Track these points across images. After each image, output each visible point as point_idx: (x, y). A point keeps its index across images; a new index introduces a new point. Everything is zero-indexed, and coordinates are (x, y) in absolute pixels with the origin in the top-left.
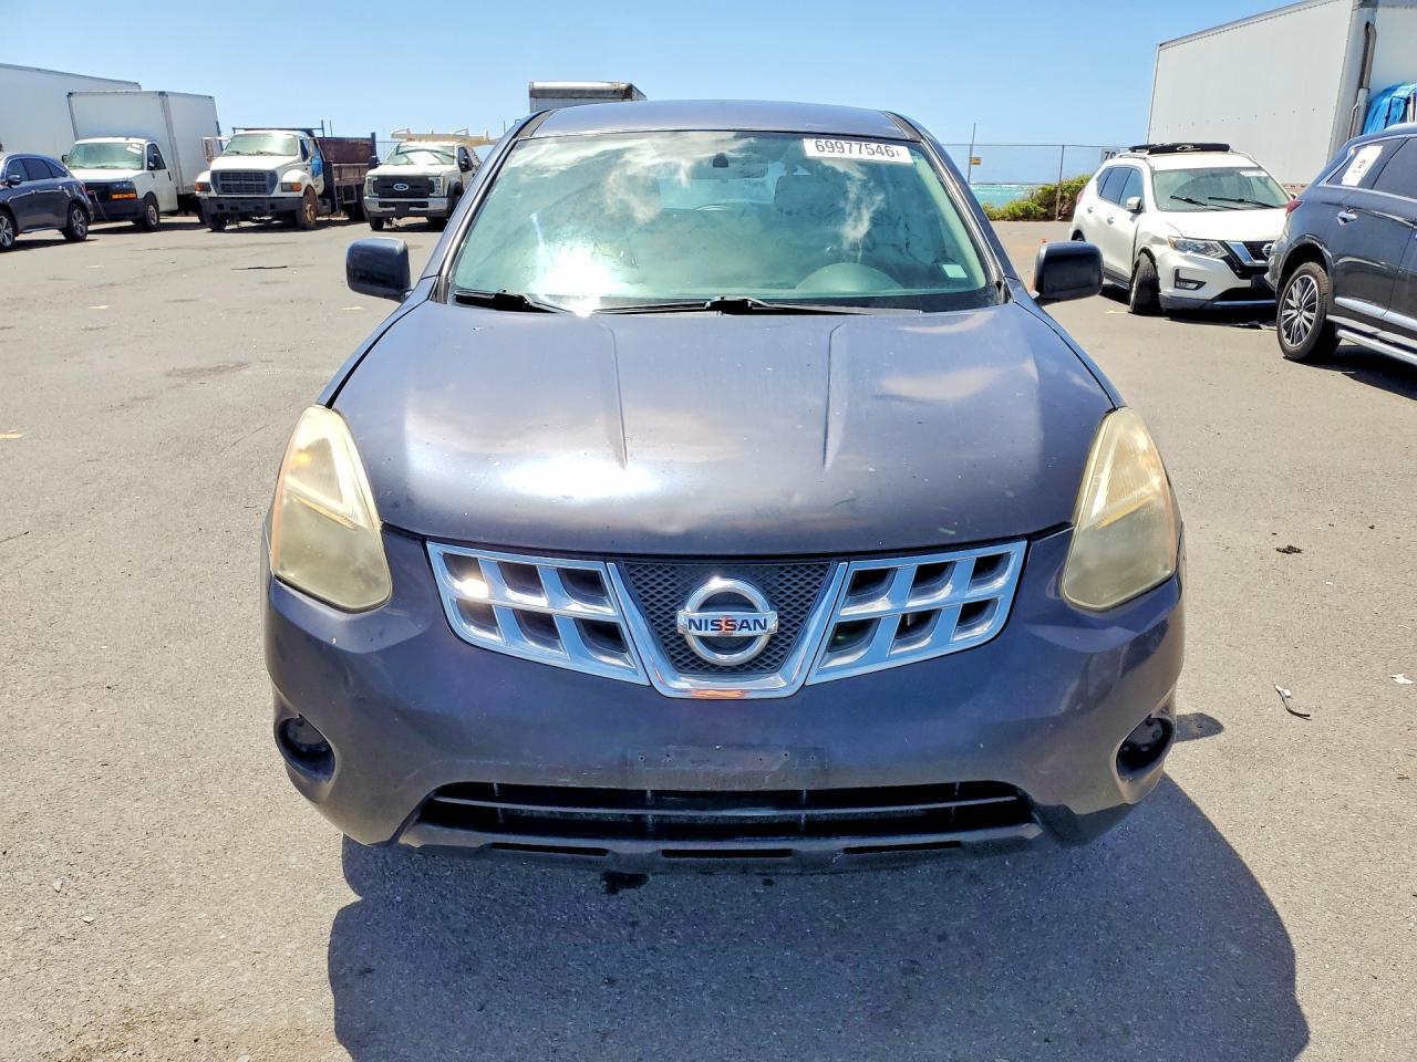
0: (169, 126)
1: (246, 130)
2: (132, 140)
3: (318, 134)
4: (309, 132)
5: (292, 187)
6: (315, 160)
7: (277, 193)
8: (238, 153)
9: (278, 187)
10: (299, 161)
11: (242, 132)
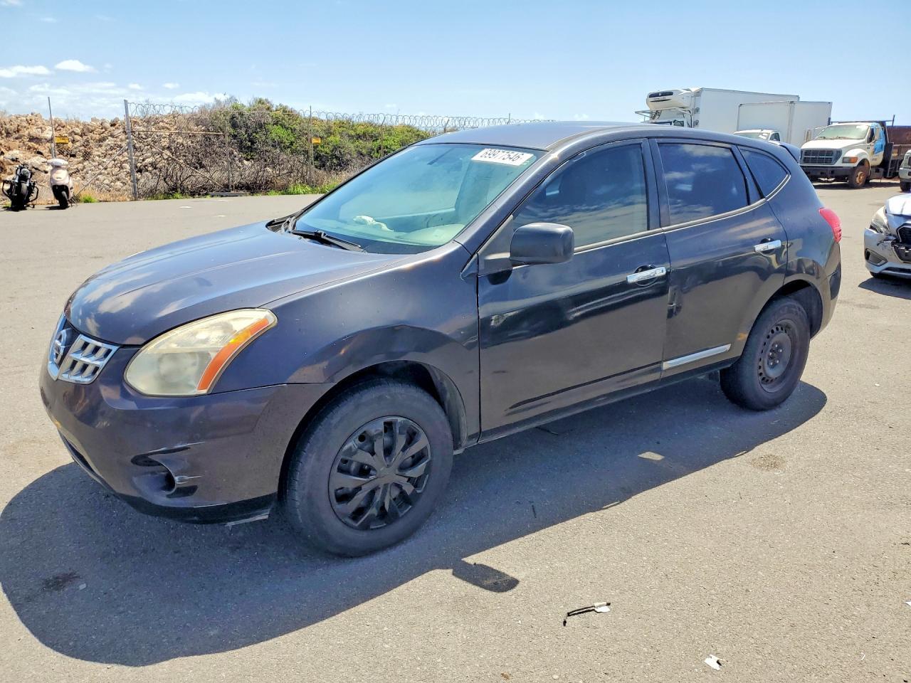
0: (790, 121)
1: (839, 123)
2: (764, 131)
3: (888, 124)
4: (883, 124)
5: (850, 160)
6: (880, 141)
7: (839, 163)
8: (824, 138)
9: (840, 160)
10: (864, 143)
11: (837, 124)
